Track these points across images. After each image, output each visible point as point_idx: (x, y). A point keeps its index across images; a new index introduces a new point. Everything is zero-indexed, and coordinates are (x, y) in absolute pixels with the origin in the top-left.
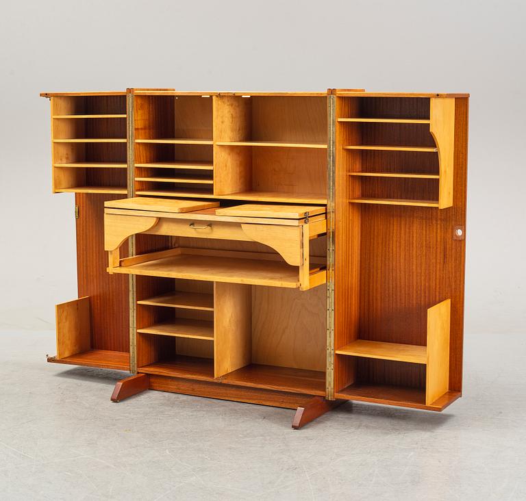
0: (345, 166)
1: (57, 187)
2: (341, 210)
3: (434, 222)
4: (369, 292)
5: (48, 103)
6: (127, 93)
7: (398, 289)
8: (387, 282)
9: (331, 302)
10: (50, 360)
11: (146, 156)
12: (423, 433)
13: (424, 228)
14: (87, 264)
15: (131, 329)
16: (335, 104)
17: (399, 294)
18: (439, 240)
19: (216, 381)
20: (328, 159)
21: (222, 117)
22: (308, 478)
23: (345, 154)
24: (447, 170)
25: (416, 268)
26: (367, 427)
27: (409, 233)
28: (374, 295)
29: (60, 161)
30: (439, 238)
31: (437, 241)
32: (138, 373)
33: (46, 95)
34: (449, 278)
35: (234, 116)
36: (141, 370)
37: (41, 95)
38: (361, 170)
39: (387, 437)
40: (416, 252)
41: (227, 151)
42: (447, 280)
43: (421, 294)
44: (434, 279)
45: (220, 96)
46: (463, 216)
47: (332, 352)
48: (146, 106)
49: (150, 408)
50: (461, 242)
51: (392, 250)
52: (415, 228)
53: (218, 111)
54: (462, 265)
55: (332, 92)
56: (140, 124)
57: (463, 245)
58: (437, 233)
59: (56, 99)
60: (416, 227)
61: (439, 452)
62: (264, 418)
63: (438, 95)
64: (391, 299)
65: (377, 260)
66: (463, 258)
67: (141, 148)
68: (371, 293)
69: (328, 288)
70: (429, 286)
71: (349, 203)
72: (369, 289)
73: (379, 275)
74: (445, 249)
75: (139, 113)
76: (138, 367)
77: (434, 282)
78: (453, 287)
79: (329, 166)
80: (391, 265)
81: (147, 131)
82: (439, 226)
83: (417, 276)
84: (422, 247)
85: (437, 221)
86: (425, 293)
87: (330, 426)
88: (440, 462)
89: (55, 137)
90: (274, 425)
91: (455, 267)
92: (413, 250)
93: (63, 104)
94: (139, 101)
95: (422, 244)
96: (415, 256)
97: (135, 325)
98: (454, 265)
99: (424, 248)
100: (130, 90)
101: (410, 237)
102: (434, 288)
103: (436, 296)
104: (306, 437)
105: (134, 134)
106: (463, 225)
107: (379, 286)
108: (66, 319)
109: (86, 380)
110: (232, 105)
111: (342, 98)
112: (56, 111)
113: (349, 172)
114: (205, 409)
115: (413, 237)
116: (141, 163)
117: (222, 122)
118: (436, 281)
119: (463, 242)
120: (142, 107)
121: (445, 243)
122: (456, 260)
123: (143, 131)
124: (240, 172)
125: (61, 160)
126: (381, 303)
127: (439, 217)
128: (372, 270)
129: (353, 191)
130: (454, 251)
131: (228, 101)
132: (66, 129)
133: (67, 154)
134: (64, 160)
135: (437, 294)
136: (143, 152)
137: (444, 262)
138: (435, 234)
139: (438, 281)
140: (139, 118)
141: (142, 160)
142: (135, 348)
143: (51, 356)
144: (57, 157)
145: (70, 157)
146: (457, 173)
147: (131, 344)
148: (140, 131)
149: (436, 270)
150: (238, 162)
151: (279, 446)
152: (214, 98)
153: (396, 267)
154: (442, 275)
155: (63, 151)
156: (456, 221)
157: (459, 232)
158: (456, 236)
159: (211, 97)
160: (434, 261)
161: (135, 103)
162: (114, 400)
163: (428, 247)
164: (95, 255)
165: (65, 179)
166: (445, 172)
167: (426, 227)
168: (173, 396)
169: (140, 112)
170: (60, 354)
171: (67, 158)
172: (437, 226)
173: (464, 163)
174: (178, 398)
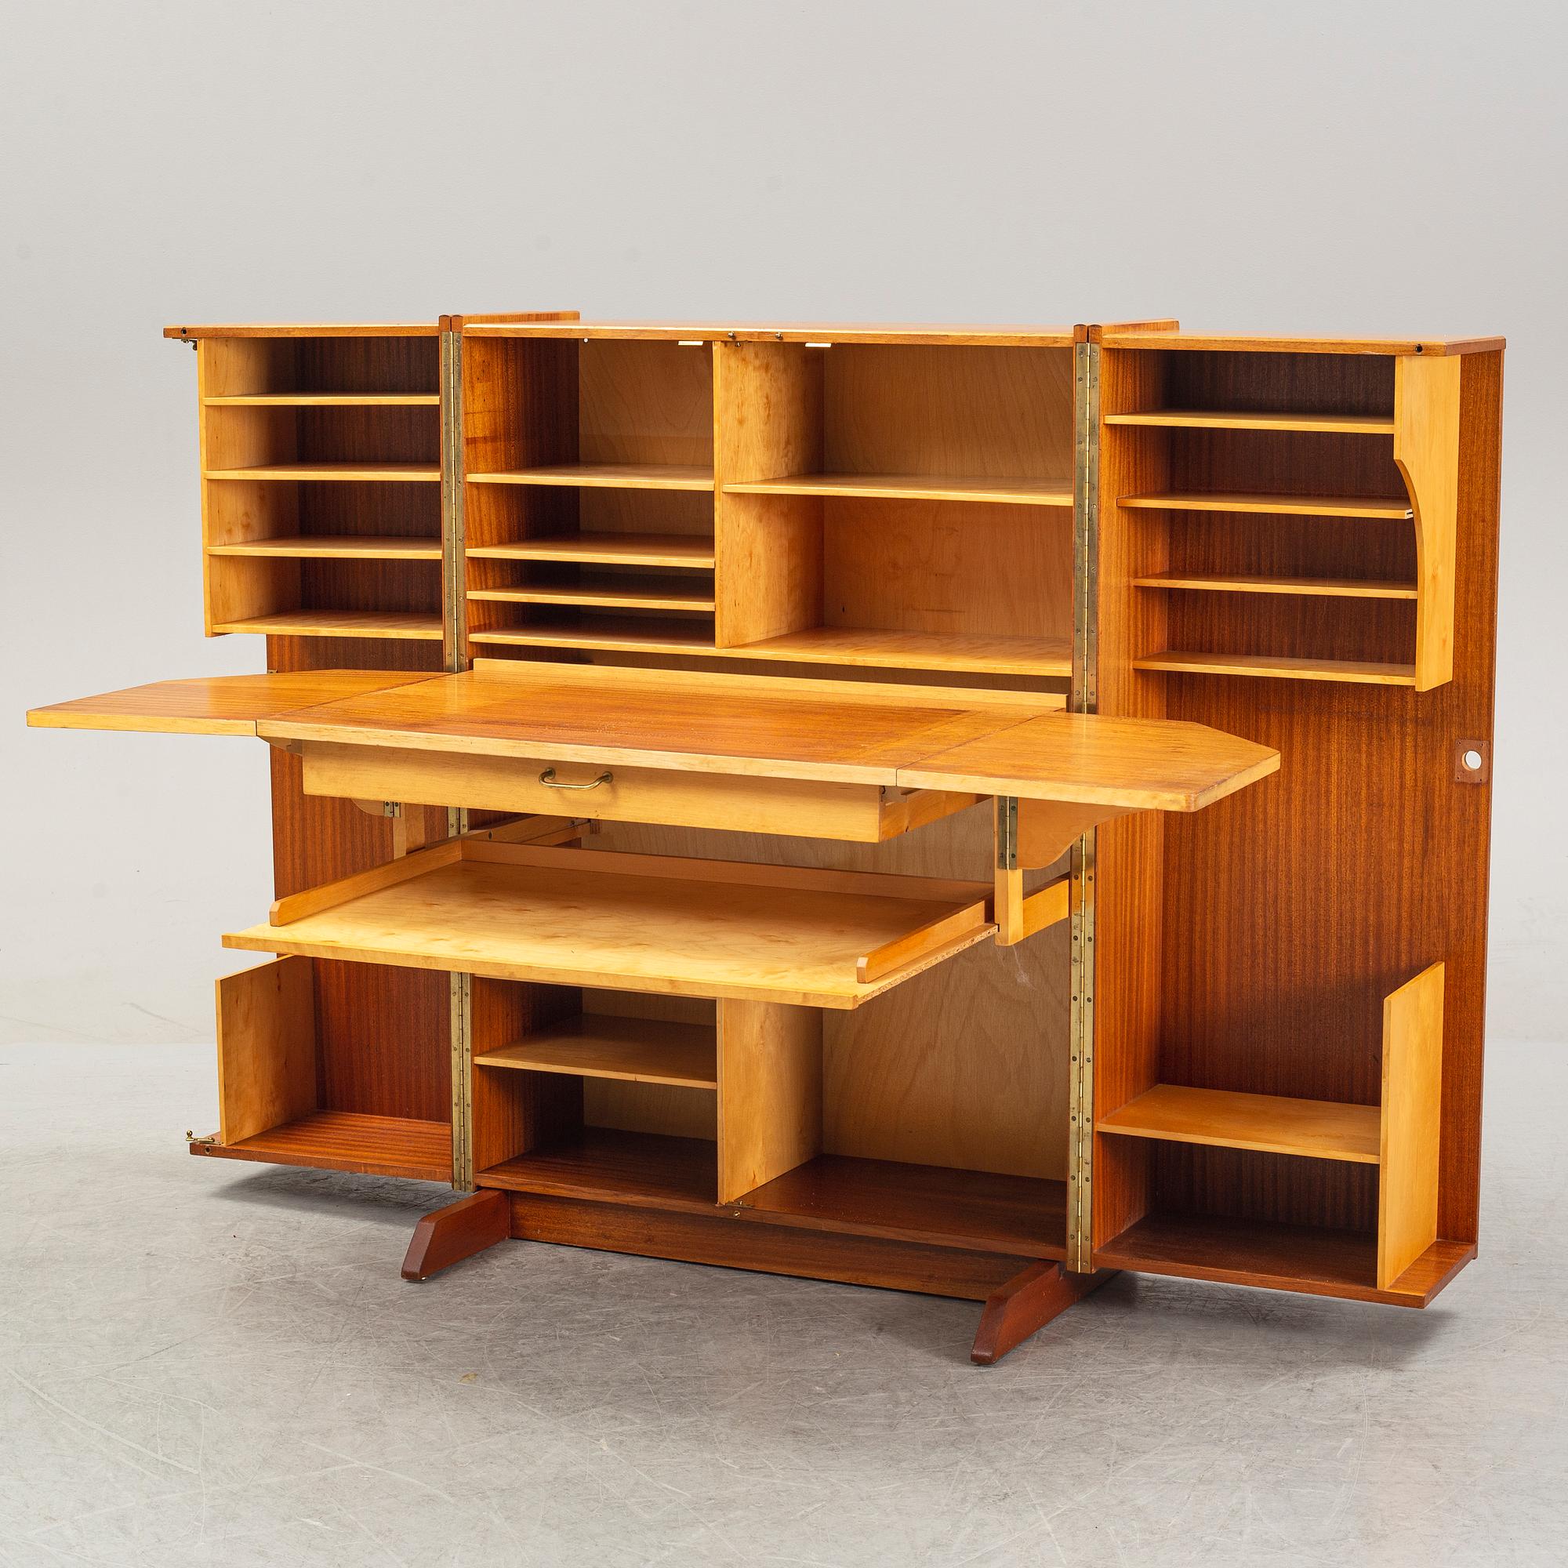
0: (1125, 562)
1: (220, 619)
2: (1114, 694)
3: (1395, 728)
4: (1191, 939)
5: (189, 360)
6: (440, 329)
7: (1283, 930)
8: (1247, 909)
9: (1083, 976)
10: (199, 1148)
11: (499, 523)
12: (1371, 1373)
13: (1364, 748)
14: (304, 850)
15: (455, 1055)
16: (1098, 372)
17: (1283, 946)
18: (1409, 783)
19: (722, 1214)
20: (1078, 541)
21: (740, 406)
22: (1049, 1527)
23: (1125, 521)
24: (1440, 571)
25: (1339, 866)
26: (1197, 1355)
27: (1318, 758)
28: (1209, 948)
29: (225, 538)
30: (1408, 776)
31: (1402, 787)
32: (479, 1188)
33: (184, 334)
34: (1440, 898)
35: (773, 399)
36: (488, 1181)
37: (167, 333)
38: (1166, 568)
39: (1264, 1389)
40: (1339, 819)
41: (755, 511)
42: (1434, 905)
43: (1352, 946)
44: (1394, 901)
45: (733, 342)
46: (1484, 711)
47: (1088, 1127)
48: (497, 370)
49: (524, 1300)
50: (1479, 788)
51: (1265, 812)
52: (1334, 746)
53: (727, 386)
54: (1481, 861)
55: (1088, 333)
56: (480, 426)
57: (1483, 800)
58: (1402, 762)
59: (213, 344)
60: (1337, 746)
61: (1428, 1436)
62: (880, 1329)
63: (1419, 348)
64: (1260, 960)
65: (1217, 844)
66: (1482, 837)
67: (484, 499)
68: (1198, 943)
69: (1075, 933)
70: (1379, 925)
71: (1136, 670)
72: (1191, 931)
73: (1224, 887)
74: (1428, 810)
75: (478, 392)
76: (478, 1170)
77: (1394, 911)
78: (1453, 926)
79: (1078, 561)
80: (1260, 856)
81: (500, 445)
82: (1409, 740)
83: (1340, 892)
84: (1358, 804)
85: (1403, 724)
86: (1367, 942)
87: (1086, 1355)
88: (1436, 1467)
89: (212, 463)
90: (914, 1353)
91: (1460, 863)
92: (1328, 815)
93: (234, 362)
94: (478, 355)
95: (1358, 793)
96: (1334, 830)
97: (468, 1045)
98: (1455, 859)
99: (1363, 806)
100: (450, 322)
101: (1318, 772)
102: (1393, 927)
103: (1398, 952)
104: (1020, 1391)
105: (463, 457)
106: (1483, 739)
107: (1222, 922)
108: (246, 1022)
109: (312, 1209)
110: (767, 368)
111: (1118, 354)
112: (214, 381)
113: (1136, 576)
114: (693, 1302)
115: (1328, 773)
116: (483, 545)
117: (741, 422)
118: (1399, 908)
119: (1483, 790)
120: (486, 373)
121: (1428, 791)
122: (1461, 842)
123: (489, 447)
124: (791, 572)
125: (230, 531)
126: (1228, 974)
127: (1411, 714)
128: (1200, 875)
129: (1147, 632)
130: (1455, 815)
131: (756, 356)
132: (244, 437)
133: (246, 514)
134: (239, 535)
135: (1404, 945)
136: (489, 512)
137: (1425, 852)
138: (1396, 765)
139: (1405, 906)
140: (478, 406)
141: (487, 537)
142: (469, 1111)
143: (200, 1135)
144: (216, 526)
145: (255, 522)
146: (1467, 581)
147: (455, 1099)
148: (481, 446)
149: (1400, 877)
150: (785, 542)
151: (942, 1423)
152: (717, 348)
153: (1276, 865)
154: (1417, 890)
155: (236, 506)
156: (1463, 725)
157: (1473, 760)
158: (1464, 771)
159: (708, 345)
160: (1393, 846)
161: (465, 360)
162: (409, 1276)
163: (1376, 804)
164: (329, 821)
165: (241, 590)
166: (1434, 577)
167: (1370, 744)
168: (589, 1259)
169: (480, 388)
170: (230, 1130)
171: (247, 527)
172: (1403, 740)
173: (1488, 551)
174: (605, 1266)
